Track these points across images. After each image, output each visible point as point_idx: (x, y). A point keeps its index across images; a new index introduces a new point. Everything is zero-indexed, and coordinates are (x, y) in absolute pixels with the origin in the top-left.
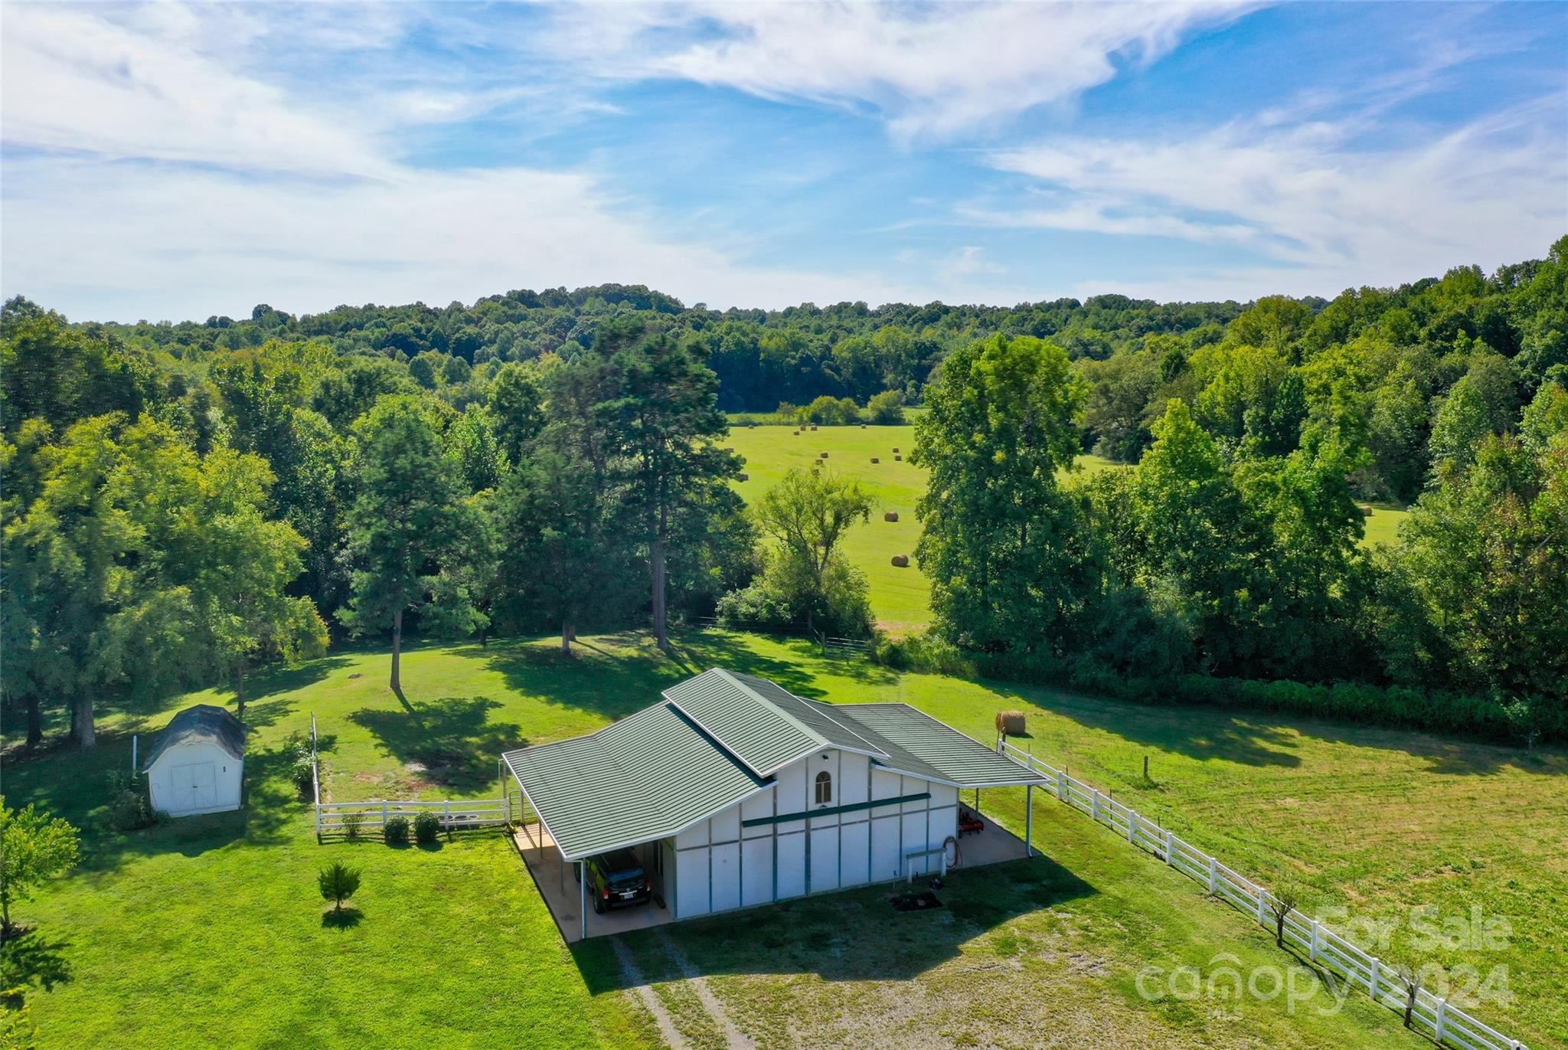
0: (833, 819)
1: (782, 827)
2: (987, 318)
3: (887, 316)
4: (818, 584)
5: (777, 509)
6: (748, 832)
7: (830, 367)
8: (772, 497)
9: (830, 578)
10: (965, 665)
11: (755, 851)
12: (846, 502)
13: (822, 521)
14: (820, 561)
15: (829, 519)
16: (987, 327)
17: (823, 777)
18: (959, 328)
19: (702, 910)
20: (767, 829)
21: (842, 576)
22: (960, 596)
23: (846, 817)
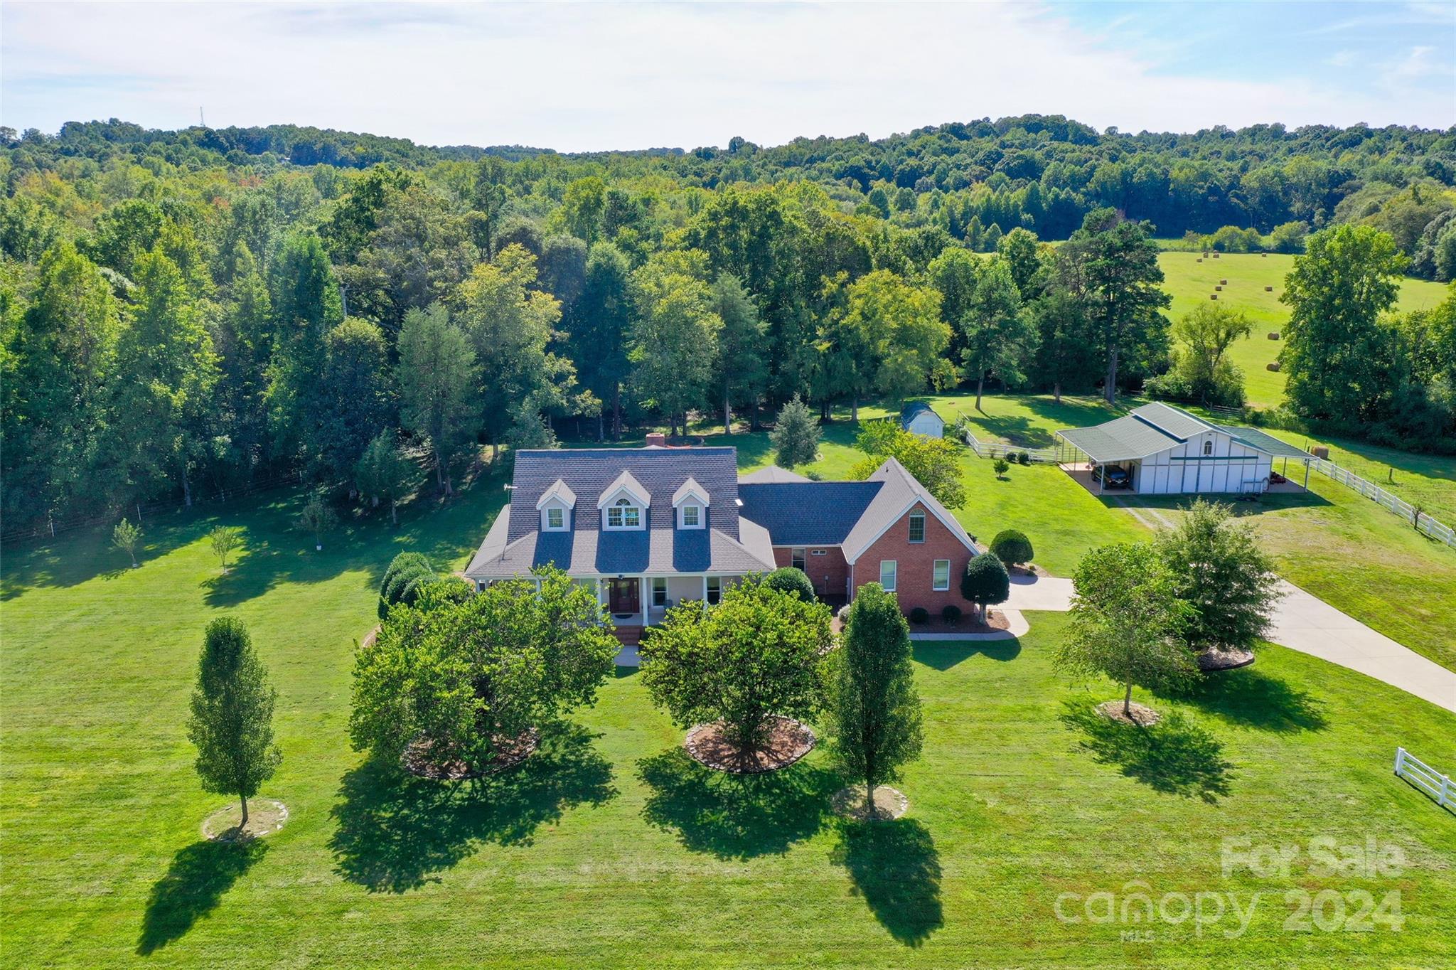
0: (1211, 462)
1: (1188, 462)
2: (1415, 142)
3: (1304, 140)
4: (1211, 374)
5: (1189, 327)
6: (1173, 462)
7: (1237, 196)
8: (1187, 320)
9: (1220, 371)
10: (1302, 426)
11: (1176, 471)
12: (1235, 324)
13: (1218, 335)
14: (1213, 361)
15: (1222, 335)
16: (1413, 151)
17: (1209, 443)
18: (1381, 152)
19: (1150, 492)
20: (1181, 462)
21: (1227, 370)
22: (1303, 385)
23: (1217, 462)
